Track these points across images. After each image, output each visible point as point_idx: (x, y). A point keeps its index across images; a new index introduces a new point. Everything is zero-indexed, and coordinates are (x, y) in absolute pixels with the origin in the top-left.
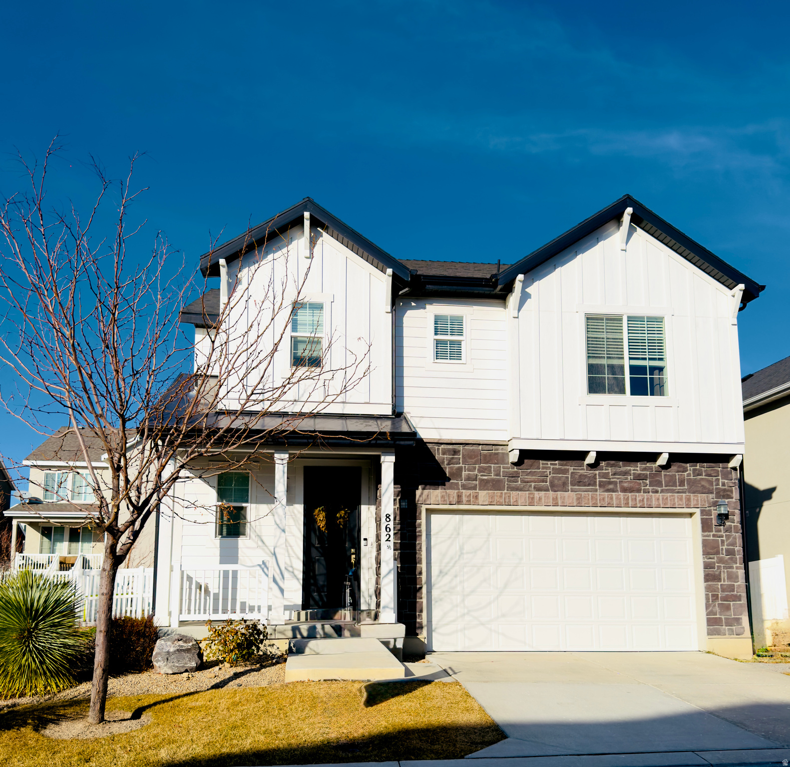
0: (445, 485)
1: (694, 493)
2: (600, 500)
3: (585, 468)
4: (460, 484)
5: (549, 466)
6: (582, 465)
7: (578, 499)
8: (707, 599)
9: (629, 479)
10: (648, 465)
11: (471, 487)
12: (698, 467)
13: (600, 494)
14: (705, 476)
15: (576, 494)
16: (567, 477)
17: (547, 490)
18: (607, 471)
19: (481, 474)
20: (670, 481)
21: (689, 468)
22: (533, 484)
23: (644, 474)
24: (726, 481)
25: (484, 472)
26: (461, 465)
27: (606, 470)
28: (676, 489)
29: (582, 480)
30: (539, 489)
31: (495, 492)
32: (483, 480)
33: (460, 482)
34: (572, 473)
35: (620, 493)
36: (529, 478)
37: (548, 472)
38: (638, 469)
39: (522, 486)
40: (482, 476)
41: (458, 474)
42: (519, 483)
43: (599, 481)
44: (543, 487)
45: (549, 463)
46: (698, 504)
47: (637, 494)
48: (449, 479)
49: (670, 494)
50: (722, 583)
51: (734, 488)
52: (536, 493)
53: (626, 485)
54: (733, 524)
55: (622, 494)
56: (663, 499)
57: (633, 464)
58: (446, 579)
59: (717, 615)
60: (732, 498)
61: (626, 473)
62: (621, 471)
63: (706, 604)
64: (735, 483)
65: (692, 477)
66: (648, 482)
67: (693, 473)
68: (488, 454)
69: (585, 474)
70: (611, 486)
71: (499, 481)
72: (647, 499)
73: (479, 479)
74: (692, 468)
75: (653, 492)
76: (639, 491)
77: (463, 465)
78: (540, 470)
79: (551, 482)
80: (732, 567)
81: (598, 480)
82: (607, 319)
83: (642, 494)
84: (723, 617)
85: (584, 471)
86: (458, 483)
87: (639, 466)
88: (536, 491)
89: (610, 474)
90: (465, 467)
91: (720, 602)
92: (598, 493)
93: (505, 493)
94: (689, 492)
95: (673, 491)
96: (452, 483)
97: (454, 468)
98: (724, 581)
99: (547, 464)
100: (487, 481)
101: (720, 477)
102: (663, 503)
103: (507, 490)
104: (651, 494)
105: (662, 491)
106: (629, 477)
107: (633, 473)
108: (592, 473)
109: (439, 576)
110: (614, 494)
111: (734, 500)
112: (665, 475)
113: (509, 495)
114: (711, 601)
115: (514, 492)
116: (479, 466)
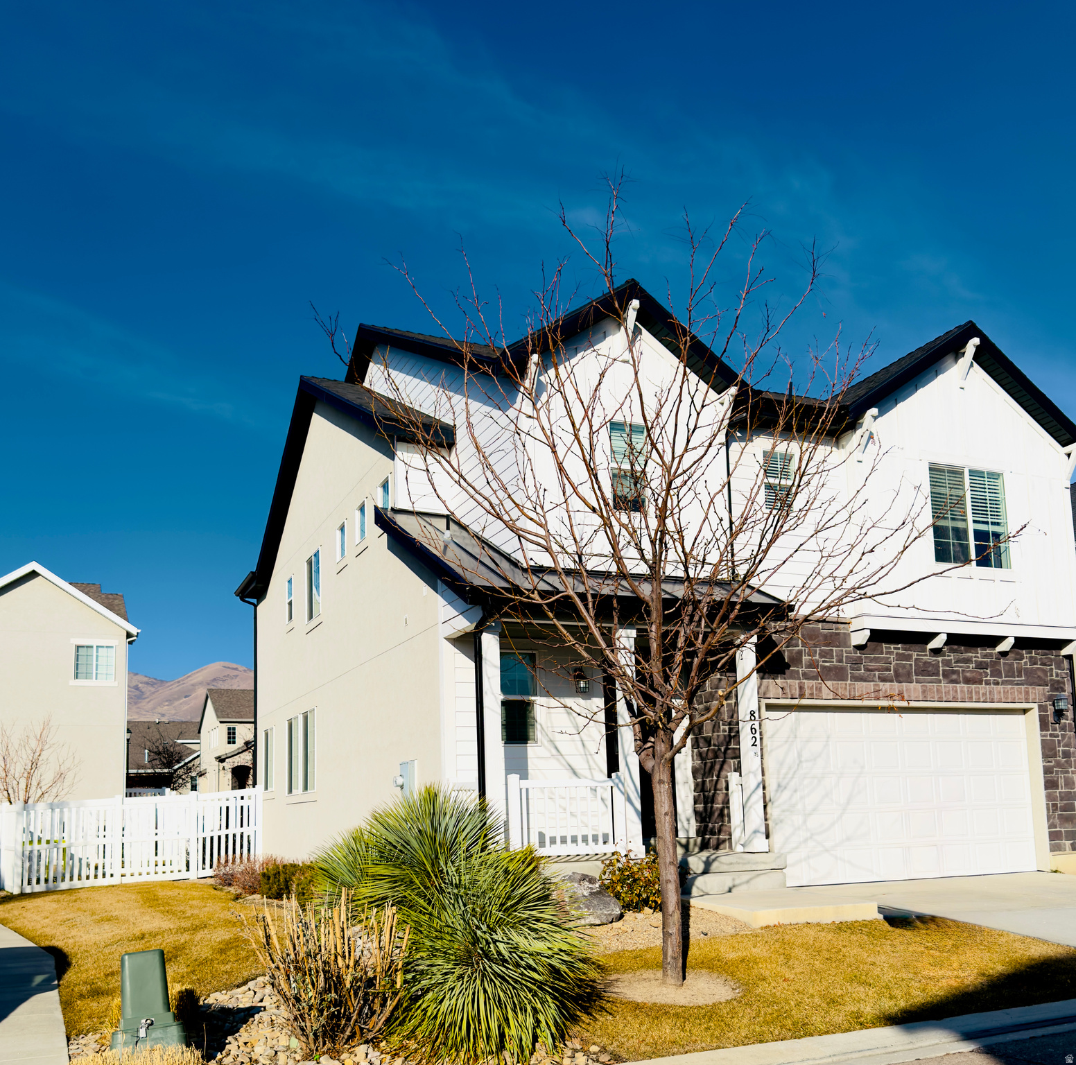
0: (784, 674)
1: (1031, 685)
2: (945, 693)
3: (928, 653)
4: (801, 672)
5: (892, 650)
6: (924, 651)
7: (924, 692)
8: (1048, 809)
9: (971, 667)
10: (988, 651)
11: (813, 676)
12: (1033, 655)
13: (945, 686)
14: (1040, 665)
15: (922, 686)
16: (911, 665)
17: (892, 681)
18: (949, 658)
19: (823, 659)
20: (1009, 671)
21: (1025, 655)
22: (877, 673)
23: (985, 662)
24: (1059, 671)
25: (825, 657)
26: (800, 648)
27: (949, 656)
28: (1015, 681)
29: (926, 669)
30: (883, 680)
31: (840, 682)
32: (826, 667)
33: (800, 670)
34: (916, 659)
35: (963, 685)
36: (872, 665)
37: (892, 659)
38: (979, 655)
39: (866, 675)
40: (823, 662)
41: (797, 659)
42: (863, 671)
43: (943, 670)
44: (887, 676)
45: (892, 646)
46: (1036, 699)
47: (980, 686)
48: (788, 666)
49: (1011, 686)
50: (1060, 790)
51: (1065, 679)
52: (881, 684)
53: (968, 675)
54: (1067, 722)
55: (966, 686)
56: (1004, 692)
57: (973, 650)
58: (786, 795)
59: (1056, 828)
60: (1065, 691)
61: (968, 661)
62: (964, 658)
63: (1047, 816)
64: (1067, 673)
65: (1028, 666)
66: (988, 671)
67: (1030, 662)
68: (829, 634)
69: (930, 661)
70: (954, 677)
71: (842, 669)
72: (990, 692)
73: (821, 666)
74: (1028, 655)
75: (995, 684)
76: (980, 683)
77: (803, 648)
78: (884, 655)
79: (896, 671)
80: (1067, 772)
81: (941, 668)
82: (949, 472)
83: (984, 685)
84: (1063, 830)
85: (927, 658)
86: (798, 671)
87: (979, 652)
88: (881, 681)
89: (953, 661)
90: (805, 650)
91: (1060, 813)
92: (942, 685)
93: (850, 684)
94: (1027, 684)
95: (1011, 683)
96: (793, 670)
97: (794, 652)
98: (1062, 789)
99: (890, 648)
100: (829, 669)
101: (1053, 667)
102: (1004, 697)
103: (851, 681)
104: (992, 686)
105: (1003, 683)
106: (971, 666)
107: (975, 661)
108: (936, 660)
109: (777, 791)
110: (958, 685)
111: (1066, 693)
112: (1004, 664)
113: (853, 686)
114: (1051, 811)
115: (859, 683)
116: (820, 650)
